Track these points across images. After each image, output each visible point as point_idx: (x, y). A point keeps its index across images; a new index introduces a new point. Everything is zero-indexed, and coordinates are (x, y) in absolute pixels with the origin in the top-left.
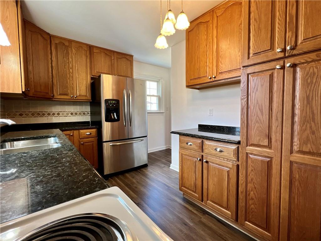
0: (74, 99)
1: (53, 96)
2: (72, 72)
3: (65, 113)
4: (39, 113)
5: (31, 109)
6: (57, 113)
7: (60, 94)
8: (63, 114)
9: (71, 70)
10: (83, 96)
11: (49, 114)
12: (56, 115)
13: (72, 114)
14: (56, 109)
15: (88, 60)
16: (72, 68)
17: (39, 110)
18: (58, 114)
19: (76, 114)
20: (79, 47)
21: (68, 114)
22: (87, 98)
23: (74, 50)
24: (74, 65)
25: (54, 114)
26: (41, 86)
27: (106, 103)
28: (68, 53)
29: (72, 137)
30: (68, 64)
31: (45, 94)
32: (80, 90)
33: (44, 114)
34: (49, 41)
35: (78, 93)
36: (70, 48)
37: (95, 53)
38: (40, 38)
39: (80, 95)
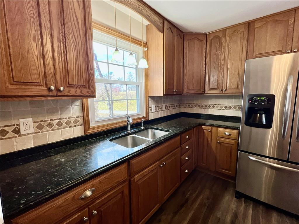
0: (223, 93)
1: (205, 91)
2: (223, 64)
3: (219, 106)
4: (199, 105)
5: (195, 102)
6: (213, 105)
7: (211, 89)
8: (217, 107)
9: (222, 63)
10: (233, 89)
11: (206, 106)
12: (211, 107)
13: (226, 107)
14: (212, 102)
15: (245, 43)
16: (224, 60)
17: (199, 102)
18: (213, 107)
19: (230, 107)
20: (234, 32)
21: (222, 107)
22: (237, 91)
23: (228, 38)
24: (226, 55)
25: (210, 107)
26: (193, 84)
27: (249, 100)
28: (221, 45)
29: (212, 134)
30: (220, 57)
31: (197, 91)
32: (230, 83)
33: (202, 106)
34: (205, 41)
35: (228, 86)
36: (223, 39)
37: (256, 29)
38: (196, 41)
39: (230, 88)
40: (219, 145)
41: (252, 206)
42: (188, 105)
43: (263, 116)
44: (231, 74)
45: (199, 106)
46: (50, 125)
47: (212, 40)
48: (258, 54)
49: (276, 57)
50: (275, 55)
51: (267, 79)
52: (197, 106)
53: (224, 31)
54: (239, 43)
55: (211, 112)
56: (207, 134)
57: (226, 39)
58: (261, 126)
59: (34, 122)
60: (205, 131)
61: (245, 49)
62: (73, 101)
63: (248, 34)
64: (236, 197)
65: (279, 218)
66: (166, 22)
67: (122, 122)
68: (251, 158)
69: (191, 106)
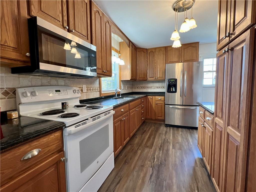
0: (156, 80)
1: (147, 79)
3: (154, 87)
7: (150, 78)
9: (155, 64)
10: (161, 77)
11: (147, 88)
13: (157, 87)
14: (151, 85)
15: (165, 56)
16: (156, 63)
17: (143, 85)
18: (151, 87)
19: (159, 87)
20: (160, 50)
22: (163, 78)
23: (157, 53)
24: (157, 61)
25: (149, 87)
26: (142, 75)
27: (168, 82)
28: (154, 55)
29: (152, 100)
30: (154, 61)
31: (143, 78)
32: (159, 74)
33: (145, 88)
34: (146, 53)
35: (158, 76)
36: (155, 53)
37: (168, 51)
38: (142, 52)
39: (159, 77)
40: (156, 105)
41: (172, 129)
42: (137, 87)
43: (174, 88)
44: (159, 70)
45: (143, 87)
46: (90, 90)
47: (150, 53)
48: (170, 62)
49: (177, 64)
50: (176, 63)
51: (174, 72)
52: (142, 88)
53: (155, 49)
54: (162, 56)
55: (150, 90)
56: (150, 100)
57: (156, 53)
58: (173, 92)
59: (86, 87)
60: (149, 99)
61: (164, 59)
62: (97, 79)
63: (166, 52)
64: (165, 127)
65: (182, 129)
66: (131, 43)
67: (112, 93)
68: (170, 107)
69: (139, 88)
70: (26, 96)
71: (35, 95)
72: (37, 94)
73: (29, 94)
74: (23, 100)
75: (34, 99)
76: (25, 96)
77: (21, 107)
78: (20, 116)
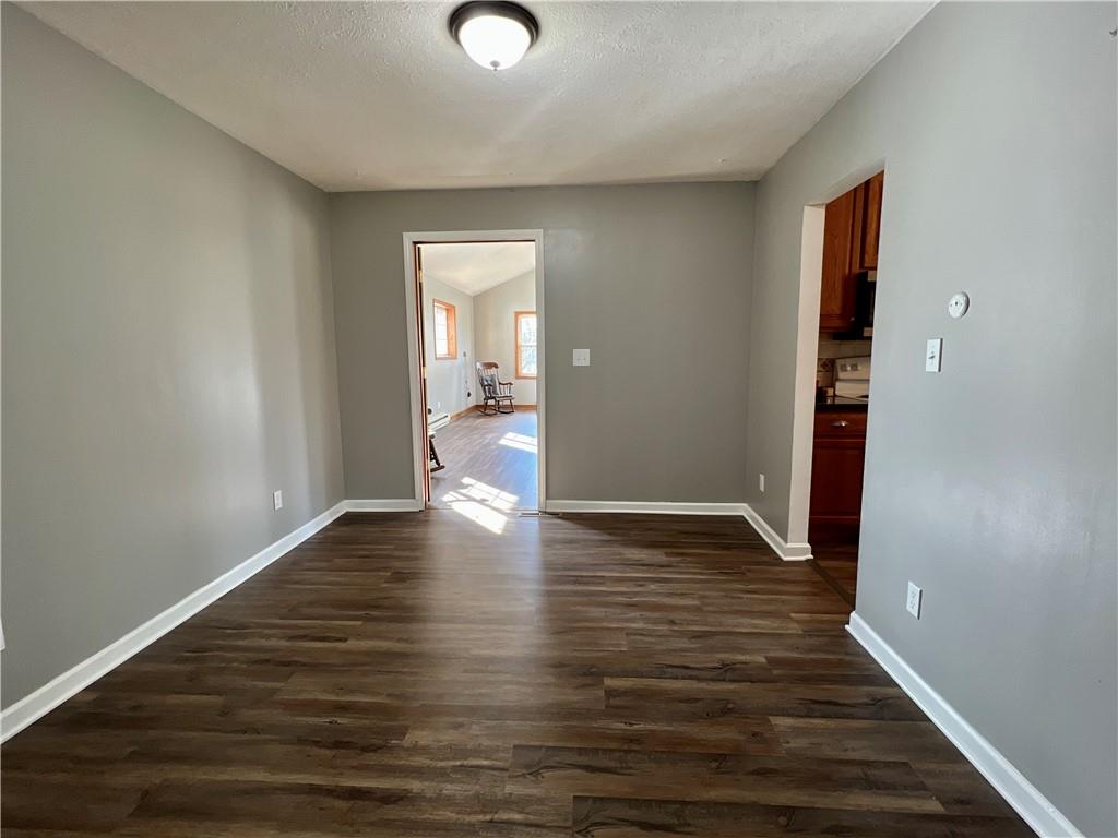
70: (846, 370)
71: (857, 370)
72: (859, 368)
73: (849, 368)
74: (842, 375)
75: (855, 375)
76: (844, 369)
77: (838, 385)
78: (835, 396)
